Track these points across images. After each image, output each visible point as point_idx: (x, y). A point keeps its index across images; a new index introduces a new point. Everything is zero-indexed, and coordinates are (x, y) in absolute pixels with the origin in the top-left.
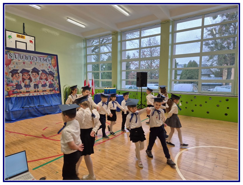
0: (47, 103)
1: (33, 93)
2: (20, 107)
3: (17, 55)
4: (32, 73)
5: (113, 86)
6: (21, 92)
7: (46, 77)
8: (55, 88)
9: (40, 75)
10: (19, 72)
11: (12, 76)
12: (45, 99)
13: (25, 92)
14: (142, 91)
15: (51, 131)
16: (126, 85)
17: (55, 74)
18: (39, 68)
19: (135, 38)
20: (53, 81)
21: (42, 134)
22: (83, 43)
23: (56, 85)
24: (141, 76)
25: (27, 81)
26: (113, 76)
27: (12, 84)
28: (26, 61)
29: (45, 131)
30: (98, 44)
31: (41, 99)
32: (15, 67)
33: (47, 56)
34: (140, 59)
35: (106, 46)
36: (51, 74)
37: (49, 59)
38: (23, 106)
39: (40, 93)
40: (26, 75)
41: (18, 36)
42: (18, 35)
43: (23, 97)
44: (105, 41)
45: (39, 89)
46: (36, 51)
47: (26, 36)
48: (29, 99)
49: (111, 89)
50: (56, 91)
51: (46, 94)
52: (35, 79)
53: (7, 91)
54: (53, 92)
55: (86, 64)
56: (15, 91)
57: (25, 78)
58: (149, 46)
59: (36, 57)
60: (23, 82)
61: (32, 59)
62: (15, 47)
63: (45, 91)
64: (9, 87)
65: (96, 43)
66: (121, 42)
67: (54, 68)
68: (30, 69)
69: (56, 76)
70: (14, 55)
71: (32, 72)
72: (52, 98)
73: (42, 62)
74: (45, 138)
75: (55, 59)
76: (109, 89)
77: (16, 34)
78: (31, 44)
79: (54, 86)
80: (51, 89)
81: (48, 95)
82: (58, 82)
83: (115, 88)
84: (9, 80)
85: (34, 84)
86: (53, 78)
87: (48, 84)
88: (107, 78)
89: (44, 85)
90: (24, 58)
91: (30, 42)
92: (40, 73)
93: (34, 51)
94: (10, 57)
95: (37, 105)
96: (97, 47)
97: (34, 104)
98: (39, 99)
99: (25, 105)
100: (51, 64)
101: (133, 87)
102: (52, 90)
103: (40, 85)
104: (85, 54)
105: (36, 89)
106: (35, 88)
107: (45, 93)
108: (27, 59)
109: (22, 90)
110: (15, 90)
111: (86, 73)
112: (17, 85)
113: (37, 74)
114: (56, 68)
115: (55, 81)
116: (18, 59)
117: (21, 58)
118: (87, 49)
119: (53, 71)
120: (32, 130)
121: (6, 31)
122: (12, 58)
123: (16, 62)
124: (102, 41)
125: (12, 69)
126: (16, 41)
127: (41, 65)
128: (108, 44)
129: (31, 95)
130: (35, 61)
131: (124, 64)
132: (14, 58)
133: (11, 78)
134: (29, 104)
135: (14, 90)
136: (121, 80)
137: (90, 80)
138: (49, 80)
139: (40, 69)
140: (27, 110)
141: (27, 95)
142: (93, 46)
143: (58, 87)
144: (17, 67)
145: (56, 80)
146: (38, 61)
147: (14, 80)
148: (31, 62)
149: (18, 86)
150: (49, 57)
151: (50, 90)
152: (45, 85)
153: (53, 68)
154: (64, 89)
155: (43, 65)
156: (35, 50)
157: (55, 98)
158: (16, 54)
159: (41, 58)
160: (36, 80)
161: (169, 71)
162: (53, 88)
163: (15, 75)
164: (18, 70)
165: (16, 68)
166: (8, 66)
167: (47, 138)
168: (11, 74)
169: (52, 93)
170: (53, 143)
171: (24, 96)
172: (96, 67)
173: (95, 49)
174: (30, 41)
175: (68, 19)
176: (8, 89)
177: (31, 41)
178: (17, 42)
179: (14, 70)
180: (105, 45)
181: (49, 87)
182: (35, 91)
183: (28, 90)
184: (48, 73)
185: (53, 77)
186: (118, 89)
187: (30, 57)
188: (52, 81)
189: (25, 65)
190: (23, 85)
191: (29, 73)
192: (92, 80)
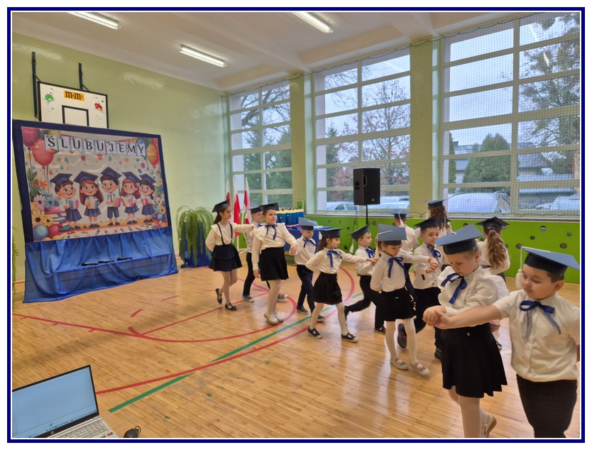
0: (139, 251)
1: (106, 229)
2: (77, 262)
3: (66, 139)
4: (102, 181)
5: (295, 204)
6: (77, 228)
7: (137, 189)
8: (156, 215)
9: (121, 185)
10: (72, 179)
11: (57, 190)
12: (134, 242)
13: (88, 226)
14: (367, 216)
15: (150, 318)
16: (328, 200)
17: (155, 182)
18: (118, 169)
19: (346, 84)
20: (152, 198)
21: (130, 326)
22: (220, 104)
23: (160, 209)
24: (364, 178)
25: (92, 201)
26: (294, 180)
27: (56, 208)
28: (87, 152)
29: (135, 319)
30: (256, 104)
31: (124, 242)
32: (62, 168)
33: (137, 138)
34: (360, 137)
35: (276, 108)
36: (148, 181)
37: (142, 145)
38: (84, 260)
39: (123, 228)
40: (89, 186)
41: (68, 95)
42: (67, 92)
43: (84, 239)
44: (273, 96)
45: (119, 220)
46: (110, 128)
47: (86, 94)
48: (97, 244)
49: (292, 212)
50: (161, 222)
51: (136, 230)
52: (110, 194)
53: (46, 225)
54: (154, 224)
55: (229, 155)
56: (64, 225)
57: (87, 194)
58: (384, 102)
59: (111, 143)
60: (83, 203)
61: (101, 148)
62: (61, 122)
63: (135, 222)
64: (50, 217)
65: (253, 102)
66: (313, 96)
67: (154, 167)
68: (97, 171)
69: (158, 186)
70: (60, 141)
71: (102, 179)
72: (150, 240)
73: (125, 153)
74: (137, 335)
75: (154, 144)
76: (287, 214)
77: (63, 90)
78: (98, 111)
79: (153, 211)
80: (149, 217)
81: (140, 233)
82: (163, 199)
83: (302, 210)
84: (49, 199)
85: (109, 208)
86: (152, 191)
87: (140, 206)
88: (280, 187)
89: (131, 210)
90: (83, 147)
91: (97, 108)
92: (121, 179)
93: (106, 127)
94: (52, 145)
95: (117, 257)
96: (253, 112)
97: (109, 255)
98: (119, 242)
99: (88, 258)
100: (145, 158)
101: (345, 206)
102: (151, 221)
103: (122, 209)
104: (226, 131)
105: (114, 218)
106: (110, 216)
107: (134, 228)
108: (89, 147)
109: (79, 223)
110: (64, 222)
111: (230, 176)
112: (68, 211)
113: (114, 184)
114: (158, 166)
115: (158, 199)
116: (68, 149)
117: (77, 146)
118: (231, 117)
119: (152, 173)
120: (106, 316)
121: (41, 84)
122: (55, 148)
123: (64, 157)
124: (267, 96)
125: (55, 174)
126: (64, 107)
127: (124, 162)
128: (279, 103)
129: (102, 233)
130: (109, 152)
131: (322, 151)
132: (61, 148)
133: (55, 195)
134: (98, 253)
135: (62, 222)
136: (315, 191)
137: (239, 192)
138: (142, 197)
139: (120, 170)
140: (93, 270)
141: (92, 233)
142: (245, 110)
143: (164, 213)
144: (67, 169)
145: (159, 196)
146: (114, 152)
147: (60, 199)
148: (100, 155)
149: (71, 212)
150: (140, 140)
151: (146, 221)
152: (134, 210)
153: (151, 167)
154: (177, 216)
155: (127, 160)
156: (108, 127)
157: (158, 238)
158: (64, 138)
159: (121, 143)
160: (113, 197)
161: (434, 164)
162: (152, 215)
163: (62, 188)
164: (71, 175)
165: (65, 172)
166: (46, 167)
167: (142, 336)
168: (54, 185)
169: (150, 228)
170: (157, 347)
171: (84, 236)
172: (253, 160)
173: (249, 117)
174: (96, 104)
175: (184, 49)
176: (48, 221)
177: (98, 106)
178: (65, 109)
179: (60, 176)
180: (273, 105)
181: (143, 213)
182: (111, 225)
183: (93, 223)
184: (141, 179)
185: (153, 188)
186: (308, 213)
187: (96, 144)
188: (149, 198)
189: (87, 162)
190: (82, 209)
191: (96, 182)
192: (246, 192)
